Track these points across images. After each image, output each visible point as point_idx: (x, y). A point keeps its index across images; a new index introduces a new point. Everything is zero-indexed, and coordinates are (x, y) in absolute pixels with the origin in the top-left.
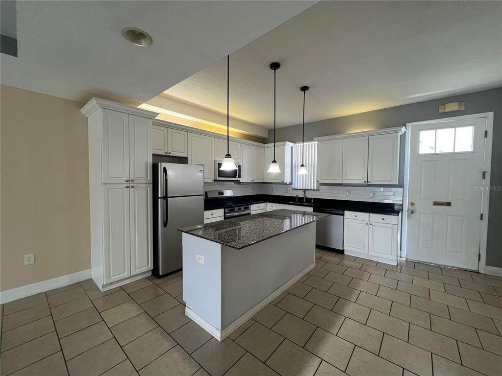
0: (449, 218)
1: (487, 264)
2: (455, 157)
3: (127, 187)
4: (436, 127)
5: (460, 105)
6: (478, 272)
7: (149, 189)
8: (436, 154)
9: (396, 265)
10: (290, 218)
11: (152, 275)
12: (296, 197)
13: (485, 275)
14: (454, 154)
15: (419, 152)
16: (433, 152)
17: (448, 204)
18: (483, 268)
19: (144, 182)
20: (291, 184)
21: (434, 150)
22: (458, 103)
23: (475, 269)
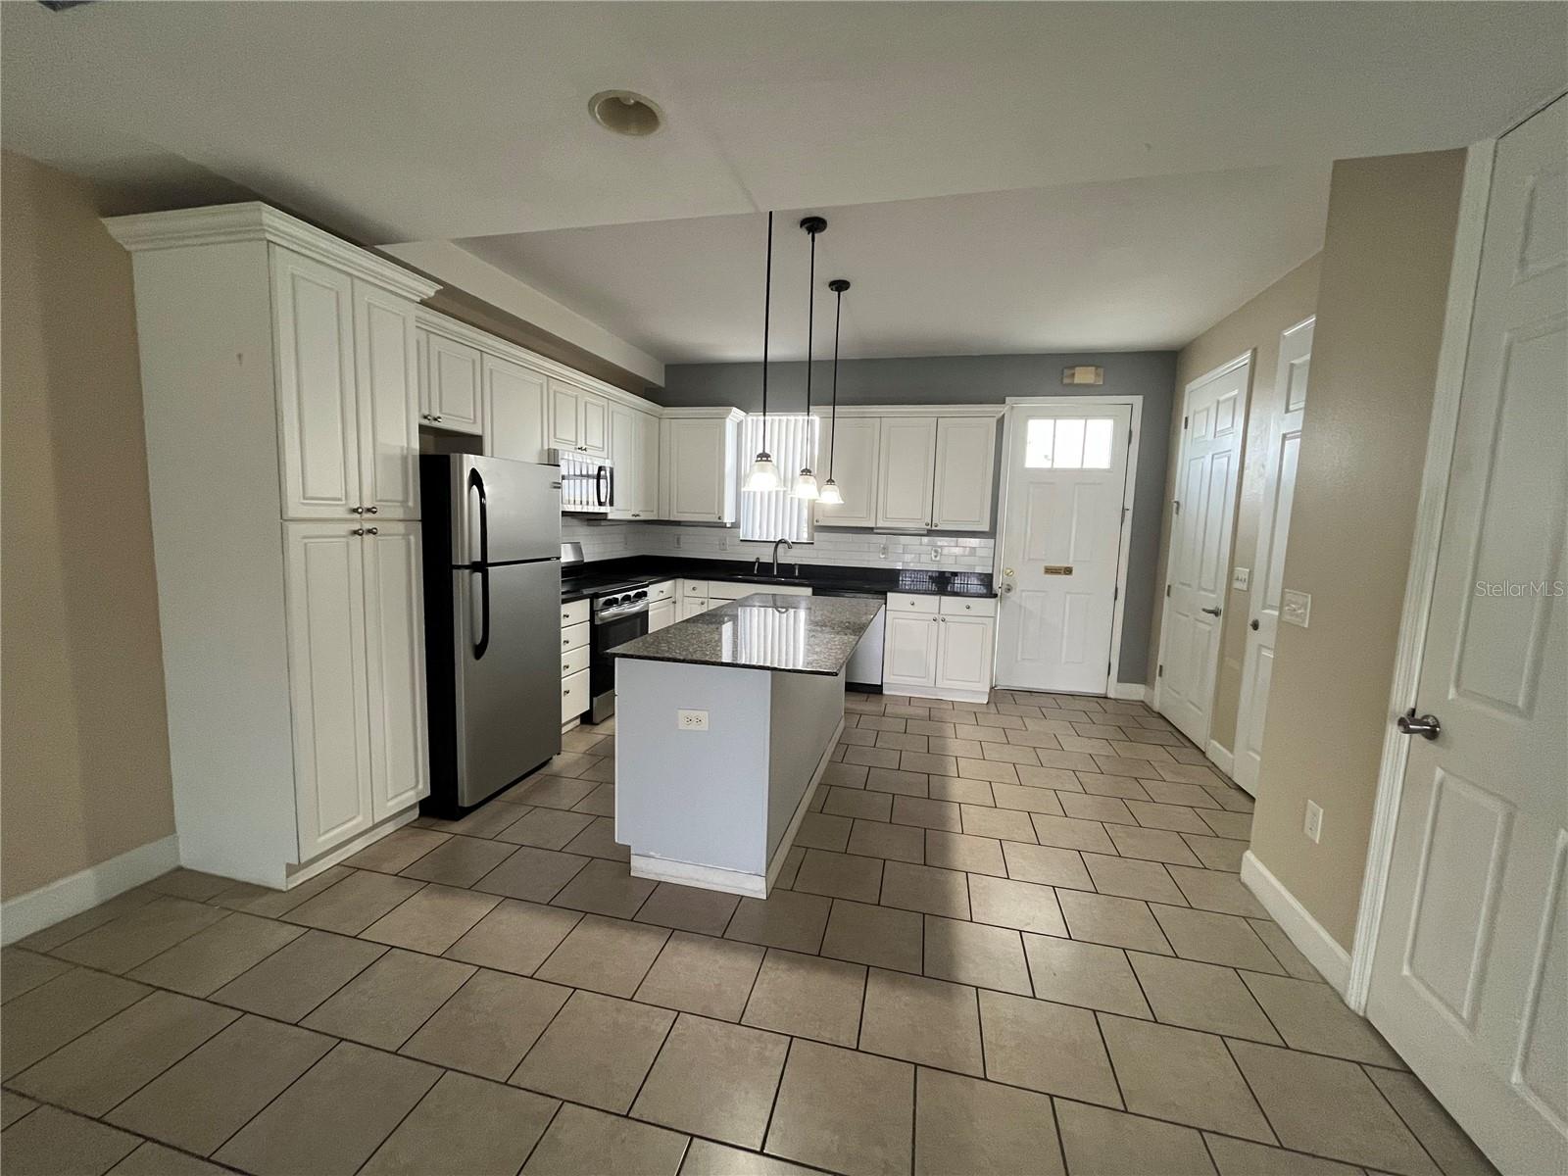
0: (1068, 597)
1: (1119, 680)
2: (1081, 478)
3: (355, 532)
4: (1056, 416)
5: (1097, 375)
6: (1106, 698)
7: (412, 538)
8: (1052, 471)
9: (985, 702)
10: (734, 618)
11: (421, 815)
12: (754, 563)
13: (1115, 699)
14: (1081, 471)
15: (1023, 464)
16: (1047, 465)
17: (1068, 571)
18: (1116, 690)
19: (402, 517)
20: (736, 525)
21: (1051, 462)
22: (1093, 368)
23: (1100, 691)
